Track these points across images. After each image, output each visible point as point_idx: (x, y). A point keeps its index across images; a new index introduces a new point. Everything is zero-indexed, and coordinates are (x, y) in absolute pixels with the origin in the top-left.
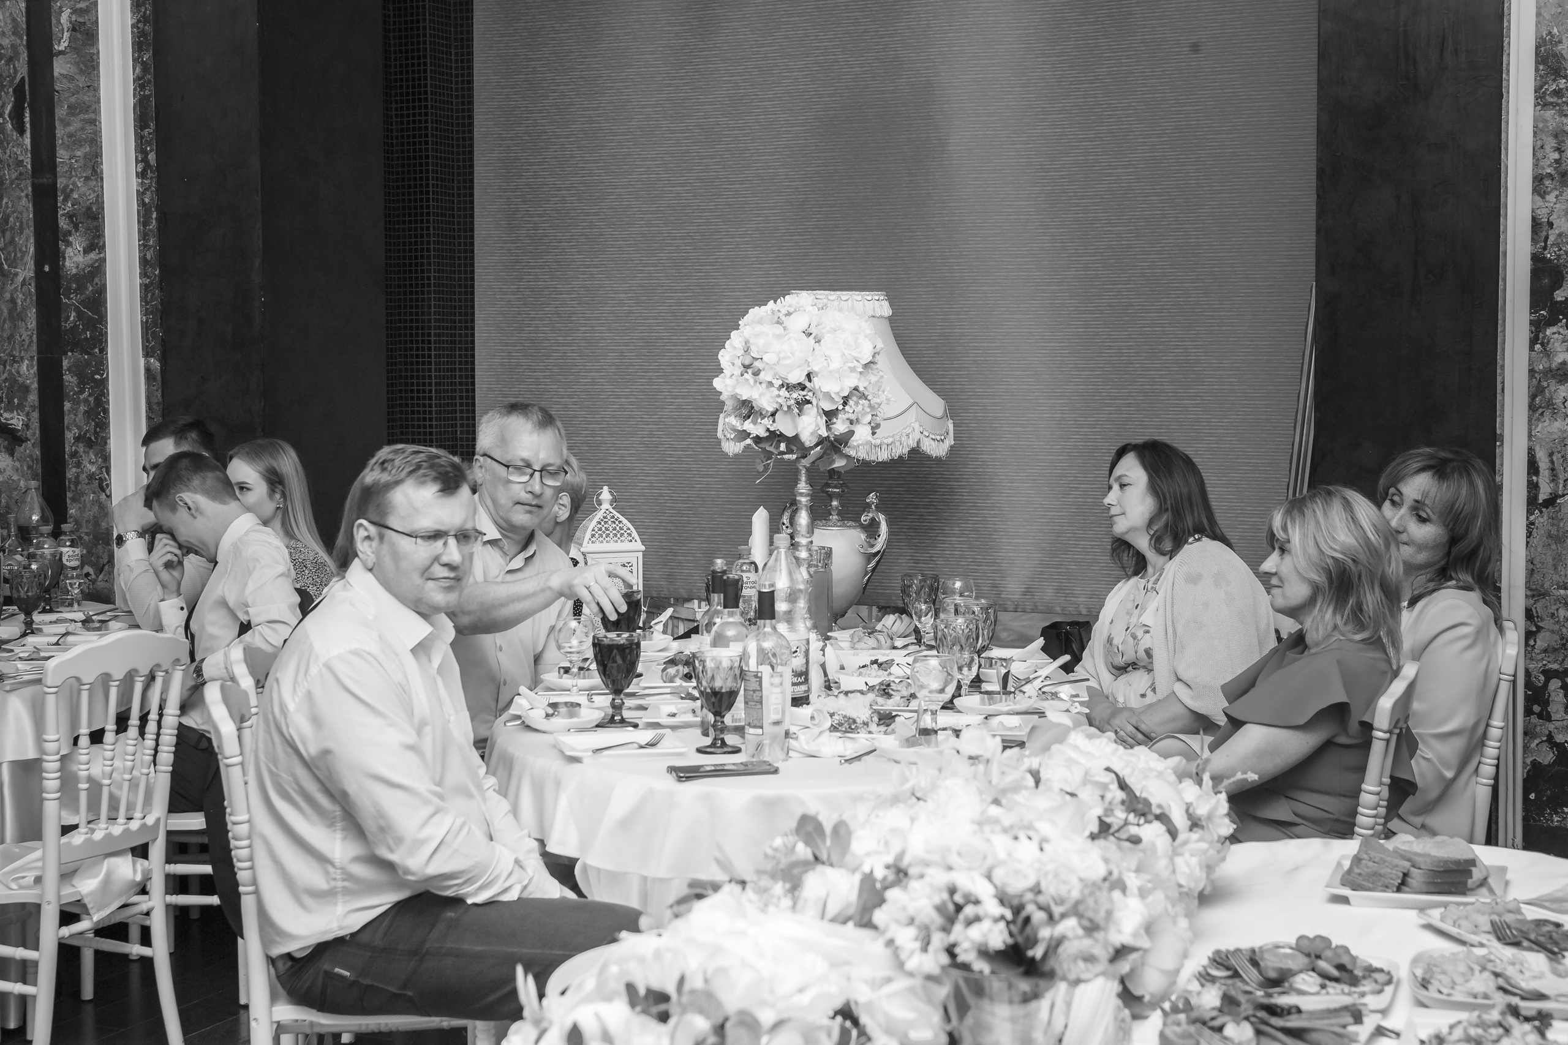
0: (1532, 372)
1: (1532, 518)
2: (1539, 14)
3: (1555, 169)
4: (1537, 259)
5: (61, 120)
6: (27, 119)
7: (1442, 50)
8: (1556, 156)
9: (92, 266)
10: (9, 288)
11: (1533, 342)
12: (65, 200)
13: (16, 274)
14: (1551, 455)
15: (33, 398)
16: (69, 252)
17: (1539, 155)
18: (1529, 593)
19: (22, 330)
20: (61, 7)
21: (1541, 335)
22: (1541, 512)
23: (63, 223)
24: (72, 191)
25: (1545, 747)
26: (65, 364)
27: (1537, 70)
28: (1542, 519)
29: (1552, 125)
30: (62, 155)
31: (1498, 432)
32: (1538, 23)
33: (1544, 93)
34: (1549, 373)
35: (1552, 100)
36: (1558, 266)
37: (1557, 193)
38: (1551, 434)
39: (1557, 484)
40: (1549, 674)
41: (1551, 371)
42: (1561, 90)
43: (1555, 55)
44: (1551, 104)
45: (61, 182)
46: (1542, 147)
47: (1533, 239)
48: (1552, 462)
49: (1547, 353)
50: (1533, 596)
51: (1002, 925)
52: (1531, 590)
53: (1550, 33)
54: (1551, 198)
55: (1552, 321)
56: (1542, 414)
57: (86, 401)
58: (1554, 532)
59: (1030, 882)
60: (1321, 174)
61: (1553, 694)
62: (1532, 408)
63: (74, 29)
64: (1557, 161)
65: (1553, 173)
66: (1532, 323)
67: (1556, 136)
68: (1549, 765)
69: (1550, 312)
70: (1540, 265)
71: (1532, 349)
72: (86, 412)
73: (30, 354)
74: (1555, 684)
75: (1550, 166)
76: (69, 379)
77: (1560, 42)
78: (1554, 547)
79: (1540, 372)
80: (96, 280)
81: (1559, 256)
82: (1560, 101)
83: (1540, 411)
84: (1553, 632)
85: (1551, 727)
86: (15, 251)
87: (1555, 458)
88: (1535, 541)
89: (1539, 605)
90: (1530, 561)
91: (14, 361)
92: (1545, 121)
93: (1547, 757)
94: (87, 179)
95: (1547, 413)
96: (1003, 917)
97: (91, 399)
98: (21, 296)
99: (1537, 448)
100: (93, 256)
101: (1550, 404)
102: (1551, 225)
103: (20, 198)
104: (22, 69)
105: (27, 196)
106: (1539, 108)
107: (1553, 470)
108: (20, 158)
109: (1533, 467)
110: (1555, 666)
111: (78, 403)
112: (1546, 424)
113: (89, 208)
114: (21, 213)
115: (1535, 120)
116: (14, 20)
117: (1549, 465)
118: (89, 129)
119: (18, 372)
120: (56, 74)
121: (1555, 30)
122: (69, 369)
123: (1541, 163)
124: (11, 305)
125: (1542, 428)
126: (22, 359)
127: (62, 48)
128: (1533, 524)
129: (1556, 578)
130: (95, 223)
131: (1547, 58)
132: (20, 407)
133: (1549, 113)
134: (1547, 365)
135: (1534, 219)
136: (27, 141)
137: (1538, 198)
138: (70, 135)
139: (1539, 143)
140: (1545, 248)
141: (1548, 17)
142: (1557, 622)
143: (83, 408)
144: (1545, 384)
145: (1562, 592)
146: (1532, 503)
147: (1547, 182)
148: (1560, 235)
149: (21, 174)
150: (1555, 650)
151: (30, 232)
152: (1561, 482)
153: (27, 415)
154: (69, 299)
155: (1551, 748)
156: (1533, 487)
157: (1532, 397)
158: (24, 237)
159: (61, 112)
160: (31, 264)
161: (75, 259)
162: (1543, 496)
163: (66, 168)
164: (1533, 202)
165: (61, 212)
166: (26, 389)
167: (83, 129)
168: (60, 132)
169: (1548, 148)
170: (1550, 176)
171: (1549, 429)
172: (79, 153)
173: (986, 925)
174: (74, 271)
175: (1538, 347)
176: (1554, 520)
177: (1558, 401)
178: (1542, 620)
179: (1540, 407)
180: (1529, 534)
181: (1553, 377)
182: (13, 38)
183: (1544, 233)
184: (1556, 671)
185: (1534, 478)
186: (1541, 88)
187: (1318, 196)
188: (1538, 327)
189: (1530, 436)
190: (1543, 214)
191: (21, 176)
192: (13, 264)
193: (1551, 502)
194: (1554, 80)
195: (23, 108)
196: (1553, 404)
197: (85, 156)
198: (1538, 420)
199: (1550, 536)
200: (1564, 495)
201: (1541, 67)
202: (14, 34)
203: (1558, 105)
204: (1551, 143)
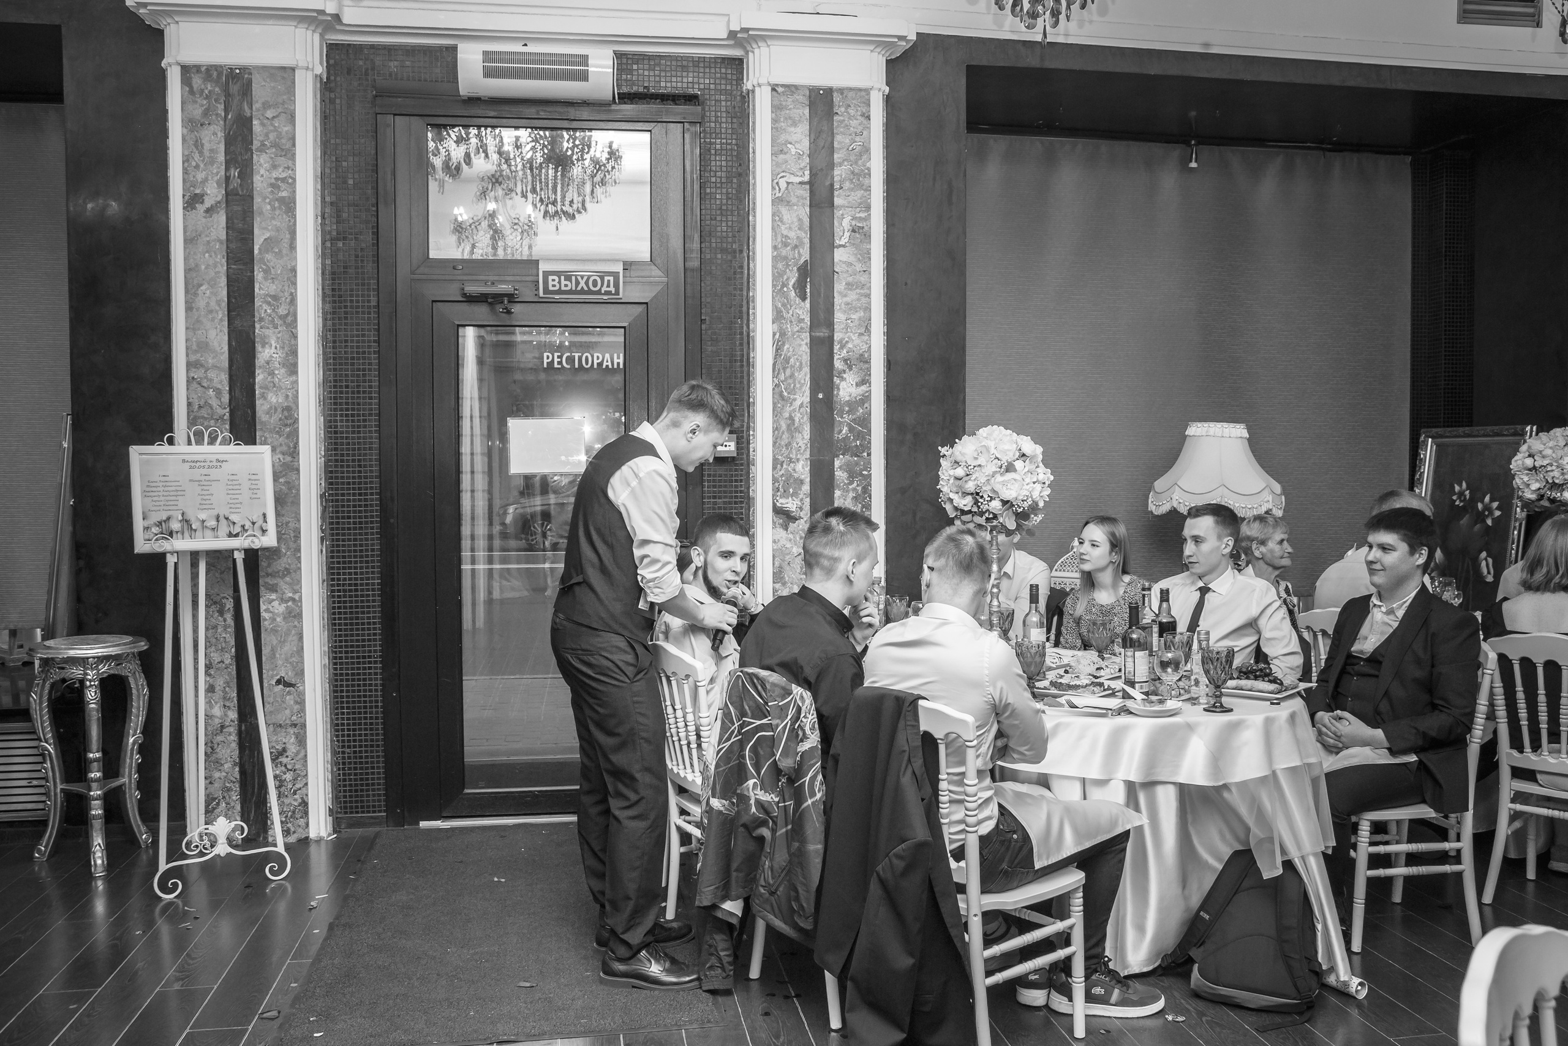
5: (840, 293)
6: (808, 290)
9: (863, 395)
10: (788, 409)
12: (842, 348)
13: (795, 400)
15: (806, 488)
16: (843, 385)
19: (799, 440)
20: (842, 215)
23: (838, 364)
24: (847, 342)
26: (837, 463)
30: (839, 317)
45: (837, 336)
57: (854, 489)
63: (854, 231)
72: (854, 498)
73: (805, 457)
76: (840, 475)
80: (866, 405)
86: (794, 383)
91: (791, 462)
94: (861, 334)
97: (859, 488)
98: (799, 415)
100: (864, 388)
103: (800, 345)
104: (805, 254)
105: (806, 344)
108: (802, 317)
111: (848, 491)
113: (862, 355)
114: (801, 356)
116: (800, 220)
118: (864, 300)
119: (794, 470)
120: (836, 260)
122: (840, 467)
124: (789, 422)
126: (798, 460)
127: (842, 242)
130: (867, 366)
132: (795, 494)
136: (808, 305)
138: (847, 304)
143: (851, 495)
149: (801, 328)
151: (807, 370)
153: (801, 500)
154: (842, 417)
158: (802, 373)
159: (839, 287)
160: (807, 393)
161: (849, 390)
163: (843, 326)
165: (836, 357)
166: (802, 482)
167: (858, 300)
168: (838, 300)
172: (853, 317)
174: (847, 398)
182: (799, 232)
191: (801, 330)
192: (792, 391)
195: (806, 282)
197: (860, 319)
202: (799, 229)
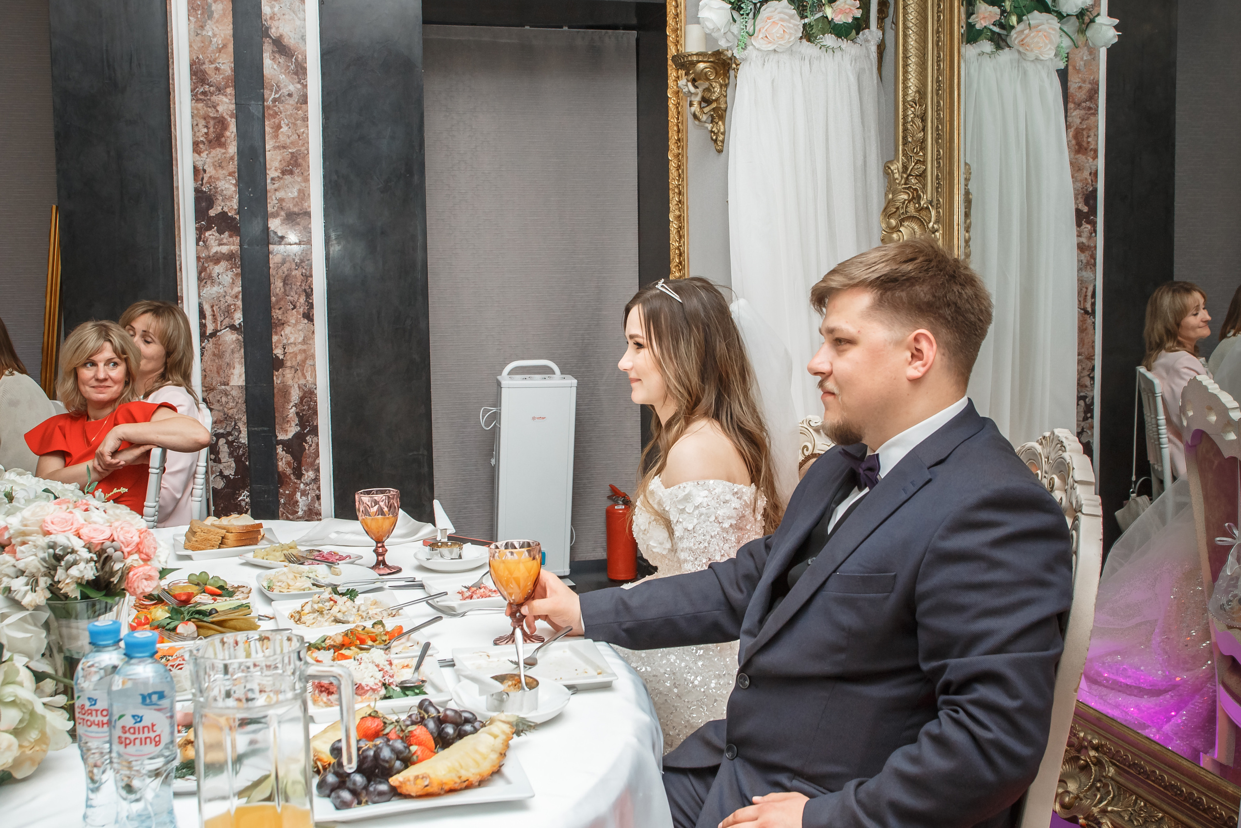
0: (198, 258)
1: (203, 345)
2: (190, 46)
3: (206, 138)
4: (197, 191)
7: (131, 63)
8: (205, 130)
11: (198, 240)
14: (212, 307)
17: (196, 129)
18: (204, 389)
21: (203, 236)
22: (208, 341)
25: (219, 479)
27: (191, 79)
28: (209, 345)
29: (202, 112)
31: (179, 294)
32: (190, 51)
33: (197, 93)
34: (209, 258)
35: (201, 97)
36: (210, 195)
37: (207, 152)
38: (212, 294)
39: (217, 325)
40: (218, 436)
41: (209, 257)
42: (206, 92)
43: (201, 71)
44: (201, 99)
46: (197, 125)
47: (195, 179)
48: (213, 311)
49: (206, 246)
50: (206, 391)
51: (93, 564)
52: (205, 387)
53: (198, 58)
54: (204, 155)
55: (209, 228)
56: (206, 283)
58: (216, 352)
59: (107, 535)
60: (57, 136)
61: (221, 447)
62: (200, 279)
64: (206, 134)
65: (204, 140)
66: (197, 229)
67: (205, 119)
68: (221, 489)
69: (207, 223)
70: (200, 195)
71: (197, 244)
74: (222, 441)
75: (202, 136)
77: (204, 63)
78: (217, 361)
79: (203, 258)
81: (210, 190)
82: (206, 98)
83: (205, 281)
84: (219, 411)
85: (221, 466)
87: (215, 309)
88: (206, 358)
89: (210, 396)
90: (204, 370)
92: (198, 109)
93: (220, 484)
95: (209, 282)
96: (92, 560)
99: (204, 303)
101: (210, 277)
102: (205, 171)
106: (194, 101)
107: (214, 315)
109: (202, 315)
110: (221, 431)
112: (208, 289)
115: (192, 108)
117: (211, 313)
121: (201, 57)
123: (197, 134)
125: (207, 291)
128: (204, 348)
129: (219, 379)
131: (197, 72)
133: (200, 105)
134: (207, 254)
135: (195, 167)
137: (196, 155)
139: (195, 123)
140: (202, 185)
141: (196, 48)
142: (221, 405)
144: (206, 265)
145: (223, 387)
146: (203, 336)
147: (201, 146)
148: (210, 177)
150: (221, 422)
152: (219, 322)
155: (222, 479)
156: (203, 326)
157: (200, 273)
162: (209, 331)
164: (194, 157)
169: (200, 126)
170: (202, 142)
171: (210, 292)
173: (82, 565)
175: (201, 243)
176: (217, 345)
177: (215, 275)
178: (213, 404)
179: (204, 279)
180: (202, 354)
181: (211, 261)
183: (201, 176)
184: (222, 434)
185: (203, 321)
186: (195, 90)
187: (57, 150)
188: (200, 232)
189: (199, 296)
190: (200, 165)
193: (214, 334)
194: (202, 86)
196: (212, 277)
198: (204, 286)
199: (214, 355)
200: (221, 330)
201: (194, 77)
203: (205, 100)
204: (202, 123)
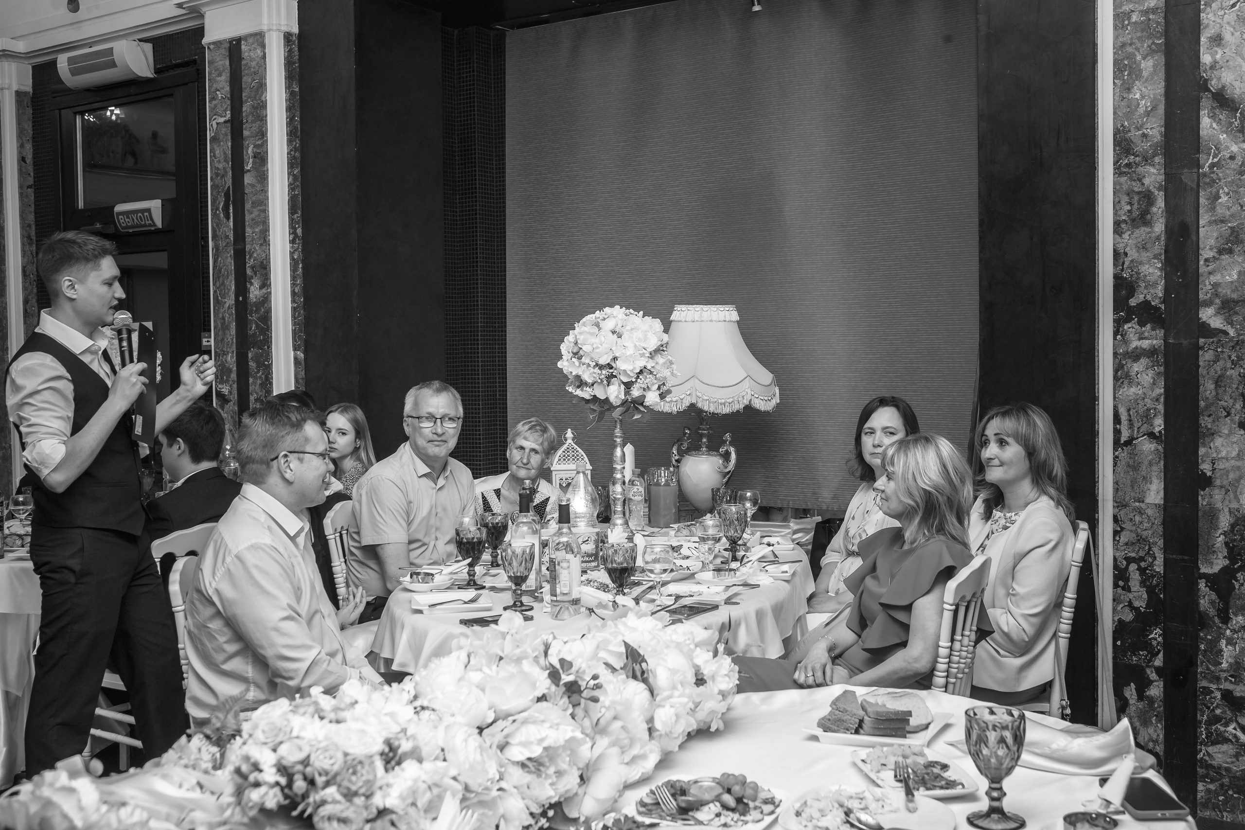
0: (1115, 354)
1: (1117, 453)
2: (1115, 113)
3: (1128, 216)
4: (1117, 277)
5: (248, 210)
6: (231, 211)
7: (1058, 139)
8: (1129, 208)
9: (263, 297)
10: (222, 310)
11: (1116, 333)
12: (250, 258)
13: (225, 303)
14: (1129, 410)
15: (234, 376)
16: (252, 288)
17: (1118, 208)
18: (1115, 504)
19: (228, 336)
20: (248, 144)
21: (1121, 329)
22: (1123, 449)
23: (249, 272)
24: (253, 252)
25: (1127, 610)
26: (250, 355)
27: (1114, 150)
28: (1123, 454)
29: (1125, 187)
30: (248, 230)
31: (1097, 395)
32: (1114, 119)
33: (1120, 165)
34: (1127, 355)
35: (1125, 170)
36: (1131, 282)
37: (1130, 233)
38: (1128, 396)
39: (1133, 431)
40: (1129, 560)
41: (1128, 353)
42: (1130, 163)
43: (1126, 140)
44: (1125, 172)
45: (248, 247)
46: (1119, 202)
47: (1114, 264)
48: (1130, 415)
49: (1125, 341)
50: (1118, 507)
51: (277, 790)
52: (1117, 502)
53: (1122, 125)
54: (1126, 236)
55: (1128, 320)
56: (1122, 383)
57: (260, 377)
58: (1131, 463)
59: (301, 756)
60: (981, 223)
61: (1131, 574)
62: (1116, 378)
63: (255, 157)
64: (1129, 211)
65: (1127, 219)
66: (1115, 321)
67: (1128, 194)
68: (1130, 622)
69: (1127, 314)
70: (1119, 282)
71: (1115, 338)
72: (261, 384)
73: (232, 350)
74: (1133, 567)
75: (1125, 214)
76: (252, 364)
77: (1129, 131)
78: (1131, 473)
79: (1121, 354)
80: (266, 305)
81: (1132, 275)
82: (1130, 171)
83: (1121, 380)
84: (1131, 531)
85: (1131, 596)
86: (224, 289)
87: (1131, 413)
88: (1119, 469)
89: (1122, 513)
90: (1116, 483)
91: (224, 354)
92: (1121, 184)
93: (1129, 617)
94: (261, 245)
95: (1126, 382)
97: (263, 376)
98: (227, 315)
99: (1120, 406)
100: (264, 291)
101: (1127, 376)
102: (1126, 254)
103: (227, 257)
104: (229, 182)
105: (231, 256)
106: (1117, 175)
107: (1130, 420)
108: (227, 234)
109: (1117, 419)
110: (1133, 555)
111: (257, 379)
112: (1125, 389)
113: (262, 262)
114: (227, 266)
115: (1114, 183)
116: (225, 153)
117: (1127, 417)
118: (262, 215)
119: (226, 361)
120: (245, 184)
121: (1126, 123)
122: (252, 359)
123: (1119, 213)
124: (222, 321)
125: (1123, 392)
126: (228, 352)
127: (249, 168)
128: (1117, 457)
129: (1133, 494)
130: (265, 271)
131: (1121, 142)
132: (227, 381)
133: (1123, 179)
134: (1125, 349)
135: (1115, 250)
136: (231, 224)
137: (1117, 236)
138: (253, 220)
139: (1117, 200)
140: (1122, 270)
141: (1120, 114)
142: (1134, 525)
143: (259, 382)
144: (1124, 362)
145: (1137, 504)
146: (1117, 443)
147: (1123, 226)
148: (1132, 261)
149: (228, 243)
150: (1133, 544)
151: (232, 277)
152: (1136, 429)
153: (231, 386)
154: (252, 317)
155: (1131, 611)
156: (1117, 432)
157: (1116, 371)
158: (229, 280)
159: (248, 206)
160: (233, 297)
161: (255, 293)
162: (1125, 436)
163: (250, 239)
164: (1114, 239)
165: (248, 265)
166: (230, 371)
167: (259, 215)
168: (247, 218)
169: (1123, 203)
170: (1125, 221)
171: (1127, 393)
172: (257, 230)
174: (255, 300)
175: (1119, 337)
176: (1132, 455)
177: (1133, 374)
178: (1124, 523)
179: (1121, 378)
180: (1115, 465)
181: (1129, 358)
182: (224, 163)
183: (1122, 260)
184: (1134, 558)
185: (1118, 426)
186: (1118, 162)
187: (980, 238)
188: (1118, 324)
189: (1115, 398)
190: (1120, 247)
191: (227, 245)
192: (224, 297)
193: (1129, 443)
194: (1126, 157)
195: (229, 204)
196: (1129, 376)
197: (261, 231)
198: (1120, 386)
199: (1128, 466)
200: (1137, 438)
201: (1117, 148)
202: (225, 161)
203: (1129, 173)
204: (1125, 199)
